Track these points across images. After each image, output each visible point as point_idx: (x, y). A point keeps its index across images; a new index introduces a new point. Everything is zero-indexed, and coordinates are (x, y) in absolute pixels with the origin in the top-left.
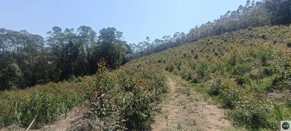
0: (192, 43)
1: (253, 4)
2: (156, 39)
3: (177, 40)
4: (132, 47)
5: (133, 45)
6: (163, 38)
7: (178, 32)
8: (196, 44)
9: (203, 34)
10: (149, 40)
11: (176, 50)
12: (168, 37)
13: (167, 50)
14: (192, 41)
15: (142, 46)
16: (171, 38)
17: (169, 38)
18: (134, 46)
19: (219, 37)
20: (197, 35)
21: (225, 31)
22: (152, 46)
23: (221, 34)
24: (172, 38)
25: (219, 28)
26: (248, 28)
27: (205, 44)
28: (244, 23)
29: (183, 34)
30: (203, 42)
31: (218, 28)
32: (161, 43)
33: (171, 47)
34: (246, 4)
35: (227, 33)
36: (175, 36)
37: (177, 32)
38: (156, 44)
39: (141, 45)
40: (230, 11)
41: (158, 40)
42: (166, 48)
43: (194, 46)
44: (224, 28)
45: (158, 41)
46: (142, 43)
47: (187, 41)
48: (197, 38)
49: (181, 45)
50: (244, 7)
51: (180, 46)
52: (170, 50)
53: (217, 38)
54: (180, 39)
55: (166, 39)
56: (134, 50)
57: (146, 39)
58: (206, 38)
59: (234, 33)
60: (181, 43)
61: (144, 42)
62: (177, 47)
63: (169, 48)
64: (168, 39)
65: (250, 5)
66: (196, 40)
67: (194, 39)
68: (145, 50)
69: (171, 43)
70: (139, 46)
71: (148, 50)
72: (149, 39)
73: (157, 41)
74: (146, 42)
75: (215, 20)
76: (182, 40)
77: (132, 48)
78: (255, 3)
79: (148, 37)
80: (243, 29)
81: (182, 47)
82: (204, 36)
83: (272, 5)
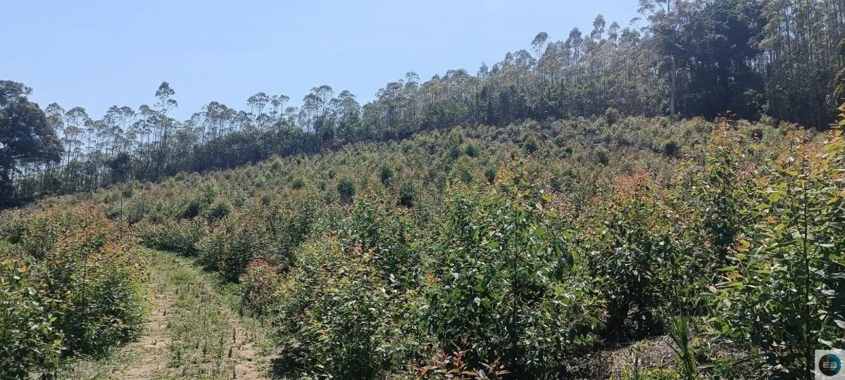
0: (385, 144)
1: (614, 36)
2: (215, 100)
3: (319, 123)
4: (61, 123)
5: (70, 113)
6: (252, 100)
7: (328, 88)
8: (406, 151)
9: (437, 114)
10: (174, 102)
11: (307, 168)
12: (276, 103)
13: (261, 163)
14: (388, 137)
15: (125, 128)
16: (290, 110)
17: (281, 110)
18: (80, 120)
19: (500, 133)
20: (410, 115)
21: (522, 113)
22: (182, 137)
23: (507, 124)
24: (297, 113)
25: (504, 97)
26: (604, 114)
27: (444, 155)
28: (590, 93)
29: (346, 98)
30: (432, 148)
31: (496, 94)
32: (238, 128)
33: (285, 154)
34: (593, 28)
35: (529, 122)
36: (312, 100)
37: (323, 87)
38: (206, 131)
39: (126, 124)
40: (548, 33)
41: (223, 107)
42: (256, 156)
43: (394, 156)
44: (522, 100)
45: (222, 117)
46: (128, 111)
47: (366, 136)
48: (408, 128)
49: (336, 149)
50: (587, 38)
51: (331, 154)
52: (275, 167)
53: (494, 138)
54: (331, 123)
55: (263, 112)
56: (79, 142)
57: (158, 94)
58: (450, 131)
59: (556, 125)
60: (337, 140)
61: (146, 107)
62: (316, 157)
63: (274, 156)
64: (277, 116)
65: (605, 36)
66: (406, 134)
67: (396, 130)
68: (141, 152)
69: (286, 133)
70: (111, 126)
71: (159, 155)
72: (171, 97)
73: (217, 112)
74: (151, 108)
75: (484, 69)
76: (343, 125)
77: (60, 135)
78: (620, 34)
79: (171, 86)
80: (587, 116)
81: (340, 156)
82: (439, 119)
83: (679, 44)
